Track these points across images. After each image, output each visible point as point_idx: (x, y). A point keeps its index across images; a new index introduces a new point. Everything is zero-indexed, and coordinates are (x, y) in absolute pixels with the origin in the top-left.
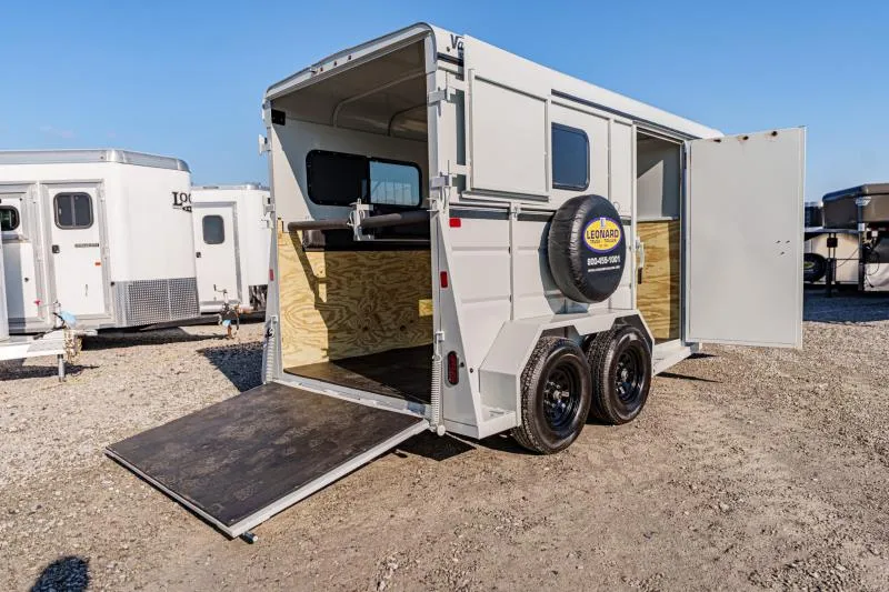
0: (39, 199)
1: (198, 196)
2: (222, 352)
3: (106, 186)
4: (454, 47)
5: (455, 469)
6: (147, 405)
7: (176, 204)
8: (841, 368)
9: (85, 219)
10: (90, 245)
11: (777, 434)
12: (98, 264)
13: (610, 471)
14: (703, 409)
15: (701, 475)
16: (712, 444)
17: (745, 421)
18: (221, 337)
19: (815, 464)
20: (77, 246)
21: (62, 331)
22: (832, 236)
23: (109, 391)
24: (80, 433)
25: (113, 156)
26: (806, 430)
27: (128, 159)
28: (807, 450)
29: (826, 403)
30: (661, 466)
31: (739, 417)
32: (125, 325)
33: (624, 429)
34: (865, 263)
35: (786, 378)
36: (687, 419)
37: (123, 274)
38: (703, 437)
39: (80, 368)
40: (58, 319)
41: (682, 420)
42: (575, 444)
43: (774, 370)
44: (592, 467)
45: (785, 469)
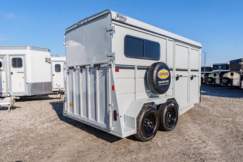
0: (8, 60)
1: (53, 59)
2: (57, 103)
3: (26, 56)
4: (117, 17)
5: (116, 146)
6: (30, 120)
7: (46, 61)
8: (236, 113)
9: (20, 65)
10: (21, 72)
11: (217, 136)
12: (23, 78)
13: (164, 148)
14: (194, 126)
15: (193, 151)
16: (196, 139)
17: (207, 131)
18: (58, 98)
19: (229, 148)
20: (18, 73)
21: (9, 98)
22: (232, 72)
23: (21, 115)
24: (8, 129)
25: (29, 48)
26: (226, 135)
27: (33, 49)
28: (226, 143)
29: (232, 125)
30: (180, 147)
31: (205, 129)
32: (30, 95)
33: (170, 133)
34: (242, 81)
35: (219, 116)
36: (189, 130)
37: (30, 81)
38: (194, 136)
39: (16, 107)
40: (9, 94)
41: (187, 130)
42: (154, 138)
43: (215, 113)
44: (159, 147)
45: (219, 150)
